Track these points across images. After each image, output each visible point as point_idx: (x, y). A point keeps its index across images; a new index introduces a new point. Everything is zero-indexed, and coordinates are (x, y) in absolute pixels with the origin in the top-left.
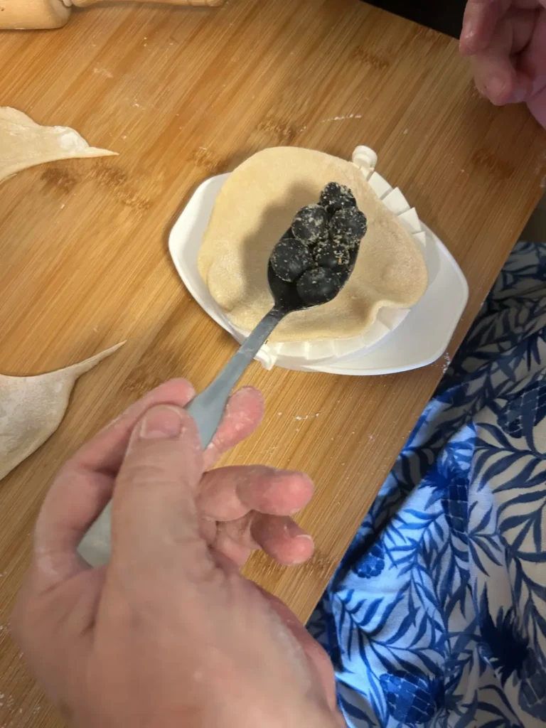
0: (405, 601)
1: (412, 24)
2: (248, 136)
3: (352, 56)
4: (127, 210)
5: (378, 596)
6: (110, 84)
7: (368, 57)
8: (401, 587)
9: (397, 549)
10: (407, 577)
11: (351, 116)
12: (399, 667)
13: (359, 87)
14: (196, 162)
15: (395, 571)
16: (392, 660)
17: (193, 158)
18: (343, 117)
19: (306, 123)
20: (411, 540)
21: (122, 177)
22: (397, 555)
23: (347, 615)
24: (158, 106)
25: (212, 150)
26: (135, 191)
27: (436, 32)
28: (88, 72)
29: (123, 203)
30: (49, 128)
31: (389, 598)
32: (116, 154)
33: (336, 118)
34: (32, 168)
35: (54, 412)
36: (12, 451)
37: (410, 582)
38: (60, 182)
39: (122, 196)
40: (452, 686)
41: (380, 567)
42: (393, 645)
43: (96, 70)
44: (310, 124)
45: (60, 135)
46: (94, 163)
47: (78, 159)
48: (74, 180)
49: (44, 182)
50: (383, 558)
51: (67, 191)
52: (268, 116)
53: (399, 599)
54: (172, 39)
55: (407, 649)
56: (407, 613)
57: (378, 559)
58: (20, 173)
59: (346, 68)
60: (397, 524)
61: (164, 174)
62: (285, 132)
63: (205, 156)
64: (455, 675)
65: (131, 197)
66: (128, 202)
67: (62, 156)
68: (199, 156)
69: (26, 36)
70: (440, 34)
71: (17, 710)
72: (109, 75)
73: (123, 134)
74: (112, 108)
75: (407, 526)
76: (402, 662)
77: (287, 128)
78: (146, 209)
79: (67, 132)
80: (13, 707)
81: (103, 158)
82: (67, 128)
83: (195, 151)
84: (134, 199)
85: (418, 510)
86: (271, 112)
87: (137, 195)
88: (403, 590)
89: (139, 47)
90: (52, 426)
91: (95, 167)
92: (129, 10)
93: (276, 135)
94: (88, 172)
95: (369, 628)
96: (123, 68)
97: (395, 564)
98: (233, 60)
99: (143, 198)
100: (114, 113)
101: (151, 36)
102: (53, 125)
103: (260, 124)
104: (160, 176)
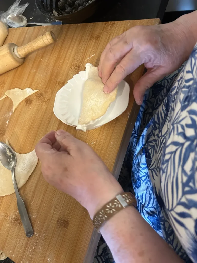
0: (148, 192)
1: (104, 22)
2: (68, 72)
3: (90, 39)
4: (44, 103)
5: (142, 193)
6: (36, 73)
7: (94, 37)
8: (146, 188)
9: (143, 176)
10: (147, 185)
11: (92, 56)
12: (151, 213)
13: (93, 47)
14: (57, 85)
15: (144, 184)
16: (149, 211)
17: (57, 84)
18: (90, 57)
19: (81, 63)
20: (145, 173)
21: (42, 96)
22: (143, 178)
23: (139, 201)
24: (46, 74)
25: (60, 80)
26: (45, 98)
27: (111, 22)
28: (30, 72)
29: (43, 102)
30: (24, 90)
31: (145, 192)
32: (39, 90)
33: (89, 58)
34: (22, 101)
35: (36, 160)
36: (28, 172)
37: (148, 186)
38: (29, 102)
39: (42, 100)
40: (159, 215)
41: (140, 183)
42: (148, 207)
43: (32, 71)
44: (82, 63)
45: (26, 90)
46: (35, 94)
47: (32, 95)
48: (31, 100)
49: (26, 103)
50: (140, 180)
51: (31, 104)
52: (72, 65)
53: (146, 192)
54: (47, 55)
55: (152, 207)
56: (149, 196)
57: (139, 181)
58: (20, 103)
59: (89, 43)
60: (140, 169)
61: (51, 91)
62: (77, 68)
63: (59, 82)
64: (159, 210)
65: (44, 100)
66: (44, 101)
67: (28, 95)
68: (58, 83)
69: (16, 69)
70: (112, 22)
71: (40, 236)
72: (35, 71)
73: (40, 84)
74: (37, 79)
75: (143, 169)
76: (151, 211)
77: (77, 66)
78: (48, 101)
79: (28, 89)
80: (39, 236)
81: (37, 92)
82: (28, 88)
83: (57, 82)
84: (45, 100)
85: (144, 163)
86: (73, 64)
87: (46, 99)
88: (147, 189)
89: (40, 61)
90: (36, 163)
91: (35, 95)
92: (37, 52)
93: (75, 69)
94: (34, 97)
95: (143, 203)
96: (38, 68)
97: (143, 181)
98: (62, 54)
99: (47, 99)
100: (37, 80)
101: (42, 57)
102: (25, 89)
103: (70, 68)
104: (50, 92)
